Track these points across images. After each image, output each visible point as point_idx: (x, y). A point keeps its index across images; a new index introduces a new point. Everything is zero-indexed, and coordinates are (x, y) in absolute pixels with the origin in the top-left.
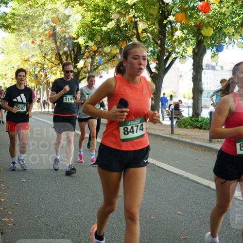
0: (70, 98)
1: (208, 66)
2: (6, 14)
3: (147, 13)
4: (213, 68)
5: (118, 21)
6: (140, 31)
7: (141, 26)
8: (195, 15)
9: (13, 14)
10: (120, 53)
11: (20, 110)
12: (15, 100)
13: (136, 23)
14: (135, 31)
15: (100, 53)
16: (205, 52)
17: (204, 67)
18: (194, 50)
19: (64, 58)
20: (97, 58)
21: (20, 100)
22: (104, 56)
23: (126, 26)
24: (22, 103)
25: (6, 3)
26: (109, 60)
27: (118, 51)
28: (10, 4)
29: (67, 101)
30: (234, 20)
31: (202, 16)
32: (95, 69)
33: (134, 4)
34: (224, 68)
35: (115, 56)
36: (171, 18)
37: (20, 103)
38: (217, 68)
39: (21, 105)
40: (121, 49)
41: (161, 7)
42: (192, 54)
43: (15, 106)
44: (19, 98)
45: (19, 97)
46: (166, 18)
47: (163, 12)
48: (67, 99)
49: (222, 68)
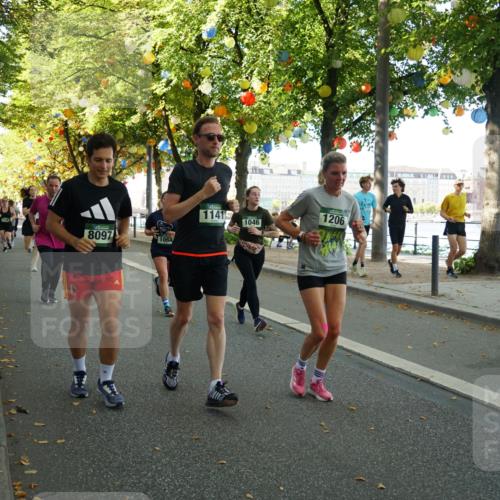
0: (215, 212)
1: (255, 169)
2: (5, 105)
3: (180, 105)
4: (261, 172)
5: (145, 115)
6: (172, 127)
7: (173, 121)
8: (238, 109)
9: (14, 105)
10: (149, 153)
11: (101, 241)
12: (86, 214)
13: (167, 117)
14: (166, 127)
15: (124, 155)
16: (250, 152)
17: (250, 170)
18: (237, 149)
19: (79, 160)
20: (120, 160)
21: (99, 215)
22: (129, 157)
23: (154, 121)
24: (105, 222)
25: (4, 92)
26: (135, 163)
27: (145, 151)
28: (9, 93)
29: (209, 220)
30: (284, 114)
31: (246, 109)
32: (117, 174)
33: (164, 94)
34: (274, 171)
35: (142, 158)
36: (210, 111)
37: (99, 222)
38: (265, 171)
39: (100, 228)
40: (149, 148)
41: (196, 98)
42: (234, 155)
43: (86, 232)
44: (96, 209)
45: (98, 205)
46: (203, 111)
47: (200, 104)
48: (209, 215)
49: (271, 171)
